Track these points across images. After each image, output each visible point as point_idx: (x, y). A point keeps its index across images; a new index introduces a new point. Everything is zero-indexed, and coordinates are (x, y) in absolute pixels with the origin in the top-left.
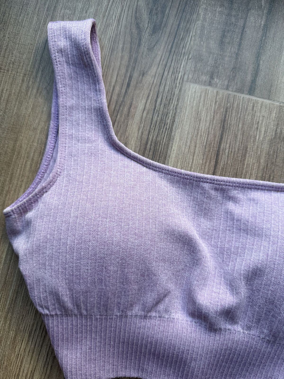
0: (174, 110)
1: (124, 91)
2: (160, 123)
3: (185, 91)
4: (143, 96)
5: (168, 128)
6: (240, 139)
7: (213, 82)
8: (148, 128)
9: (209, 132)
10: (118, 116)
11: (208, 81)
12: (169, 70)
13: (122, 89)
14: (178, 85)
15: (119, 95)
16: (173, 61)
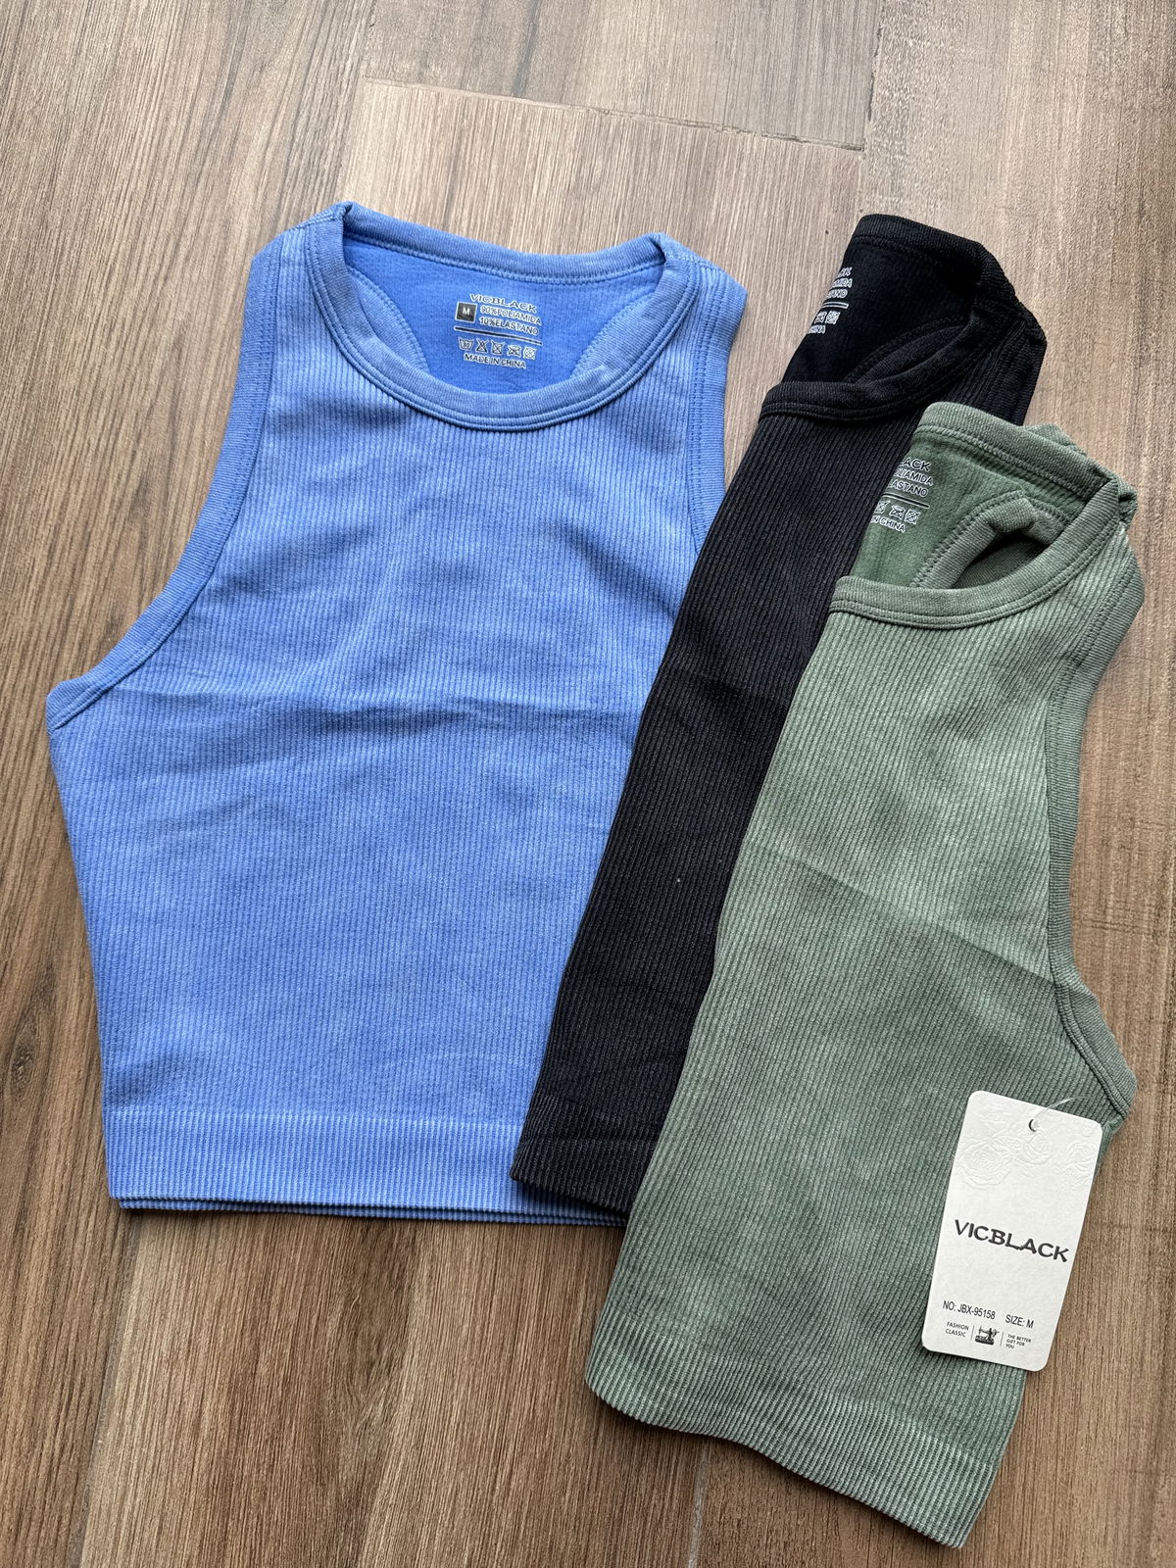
0: (339, 142)
1: (217, 106)
2: (305, 172)
3: (362, 98)
4: (263, 116)
5: (325, 181)
6: (494, 195)
7: (426, 73)
8: (279, 185)
9: (421, 184)
10: (207, 164)
11: (416, 73)
12: (323, 54)
13: (212, 103)
14: (344, 86)
15: (206, 117)
16: (332, 33)
